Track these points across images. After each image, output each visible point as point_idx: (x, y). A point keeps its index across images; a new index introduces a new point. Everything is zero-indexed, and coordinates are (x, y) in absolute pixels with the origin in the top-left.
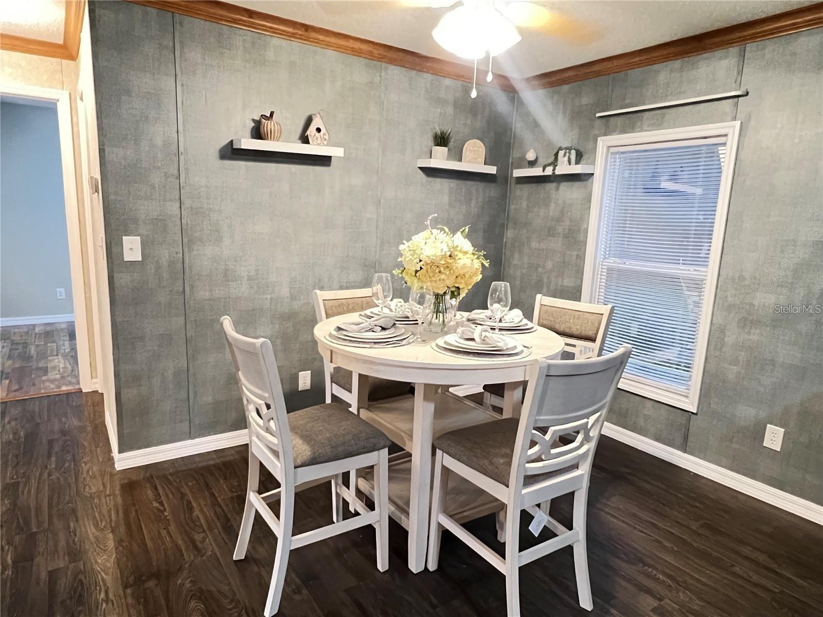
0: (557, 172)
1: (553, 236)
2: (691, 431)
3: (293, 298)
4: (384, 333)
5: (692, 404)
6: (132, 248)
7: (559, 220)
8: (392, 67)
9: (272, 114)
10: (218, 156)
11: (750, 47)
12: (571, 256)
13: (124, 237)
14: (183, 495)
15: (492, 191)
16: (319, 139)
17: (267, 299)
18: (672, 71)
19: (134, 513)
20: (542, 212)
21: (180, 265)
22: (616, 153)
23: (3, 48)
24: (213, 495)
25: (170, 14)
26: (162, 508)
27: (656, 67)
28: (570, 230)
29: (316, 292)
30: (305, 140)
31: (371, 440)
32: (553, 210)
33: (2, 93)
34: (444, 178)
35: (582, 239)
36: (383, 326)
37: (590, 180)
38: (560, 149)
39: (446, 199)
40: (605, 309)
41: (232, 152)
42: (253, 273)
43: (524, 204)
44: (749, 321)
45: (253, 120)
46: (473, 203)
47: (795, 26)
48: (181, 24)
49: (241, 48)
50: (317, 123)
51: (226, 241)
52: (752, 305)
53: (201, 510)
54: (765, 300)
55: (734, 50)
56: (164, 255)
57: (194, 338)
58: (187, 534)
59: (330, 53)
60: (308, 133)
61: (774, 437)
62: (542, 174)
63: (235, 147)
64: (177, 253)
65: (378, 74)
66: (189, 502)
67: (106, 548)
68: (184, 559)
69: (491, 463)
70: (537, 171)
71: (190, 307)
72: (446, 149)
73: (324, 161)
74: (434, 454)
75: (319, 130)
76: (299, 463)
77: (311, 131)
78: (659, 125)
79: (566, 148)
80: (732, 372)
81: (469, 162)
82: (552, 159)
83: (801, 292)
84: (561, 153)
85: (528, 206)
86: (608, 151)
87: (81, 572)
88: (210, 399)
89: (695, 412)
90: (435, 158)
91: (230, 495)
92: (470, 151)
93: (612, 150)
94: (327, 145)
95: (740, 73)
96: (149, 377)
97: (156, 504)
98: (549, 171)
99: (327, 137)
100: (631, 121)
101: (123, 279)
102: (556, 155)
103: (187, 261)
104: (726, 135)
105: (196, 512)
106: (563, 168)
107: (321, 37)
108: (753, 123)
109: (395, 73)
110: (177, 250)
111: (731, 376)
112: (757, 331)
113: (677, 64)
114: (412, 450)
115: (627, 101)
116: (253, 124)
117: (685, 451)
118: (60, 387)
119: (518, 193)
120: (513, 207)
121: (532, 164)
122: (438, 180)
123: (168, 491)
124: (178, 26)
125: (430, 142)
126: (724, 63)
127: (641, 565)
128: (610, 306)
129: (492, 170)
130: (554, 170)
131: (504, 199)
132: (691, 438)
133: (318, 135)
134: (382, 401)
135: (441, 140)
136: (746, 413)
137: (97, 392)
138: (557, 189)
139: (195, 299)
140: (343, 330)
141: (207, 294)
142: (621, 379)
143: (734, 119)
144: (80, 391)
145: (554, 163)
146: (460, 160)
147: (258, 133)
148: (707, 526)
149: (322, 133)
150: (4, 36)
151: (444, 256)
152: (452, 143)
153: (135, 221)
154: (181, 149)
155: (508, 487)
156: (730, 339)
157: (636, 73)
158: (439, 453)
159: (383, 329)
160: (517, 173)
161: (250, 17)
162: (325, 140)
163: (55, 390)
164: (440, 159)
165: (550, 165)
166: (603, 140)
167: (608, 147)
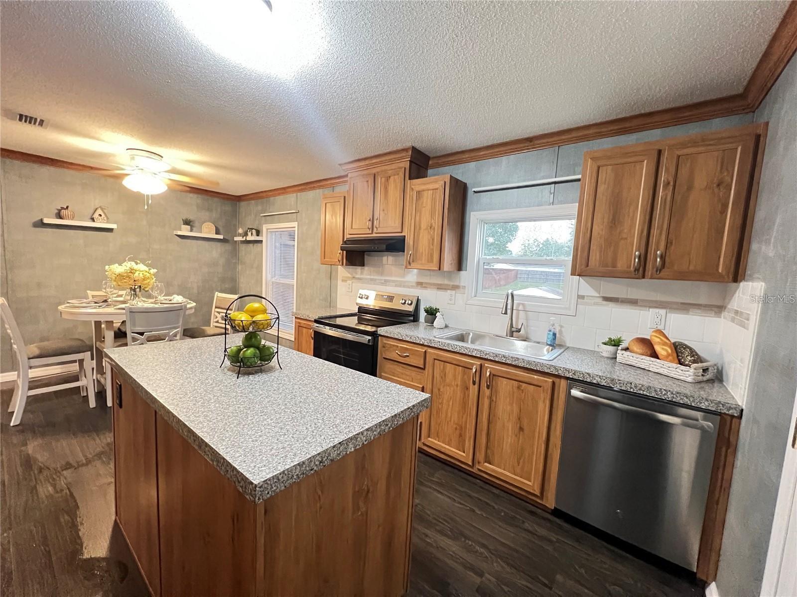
0: (248, 239)
9: (67, 207)
10: (32, 226)
11: (298, 194)
12: (259, 277)
15: (225, 246)
16: (101, 219)
18: (281, 200)
22: (270, 232)
27: (277, 197)
30: (93, 220)
37: (262, 243)
45: (56, 209)
50: (98, 212)
60: (94, 217)
63: (44, 222)
72: (190, 227)
73: (108, 230)
75: (100, 216)
77: (96, 216)
81: (206, 233)
86: (267, 231)
90: (184, 231)
92: (206, 228)
94: (108, 223)
95: (297, 203)
99: (107, 219)
104: (295, 227)
106: (249, 238)
108: (301, 223)
112: (307, 305)
113: (282, 197)
115: (270, 210)
116: (55, 212)
119: (241, 248)
122: (189, 241)
129: (221, 237)
130: (246, 238)
135: (187, 222)
139: (16, 297)
141: (25, 294)
143: (297, 221)
145: (246, 235)
146: (201, 233)
147: (59, 216)
149: (103, 217)
152: (194, 225)
157: (272, 199)
160: (236, 239)
162: (105, 220)
164: (187, 231)
166: (265, 226)
167: (267, 229)
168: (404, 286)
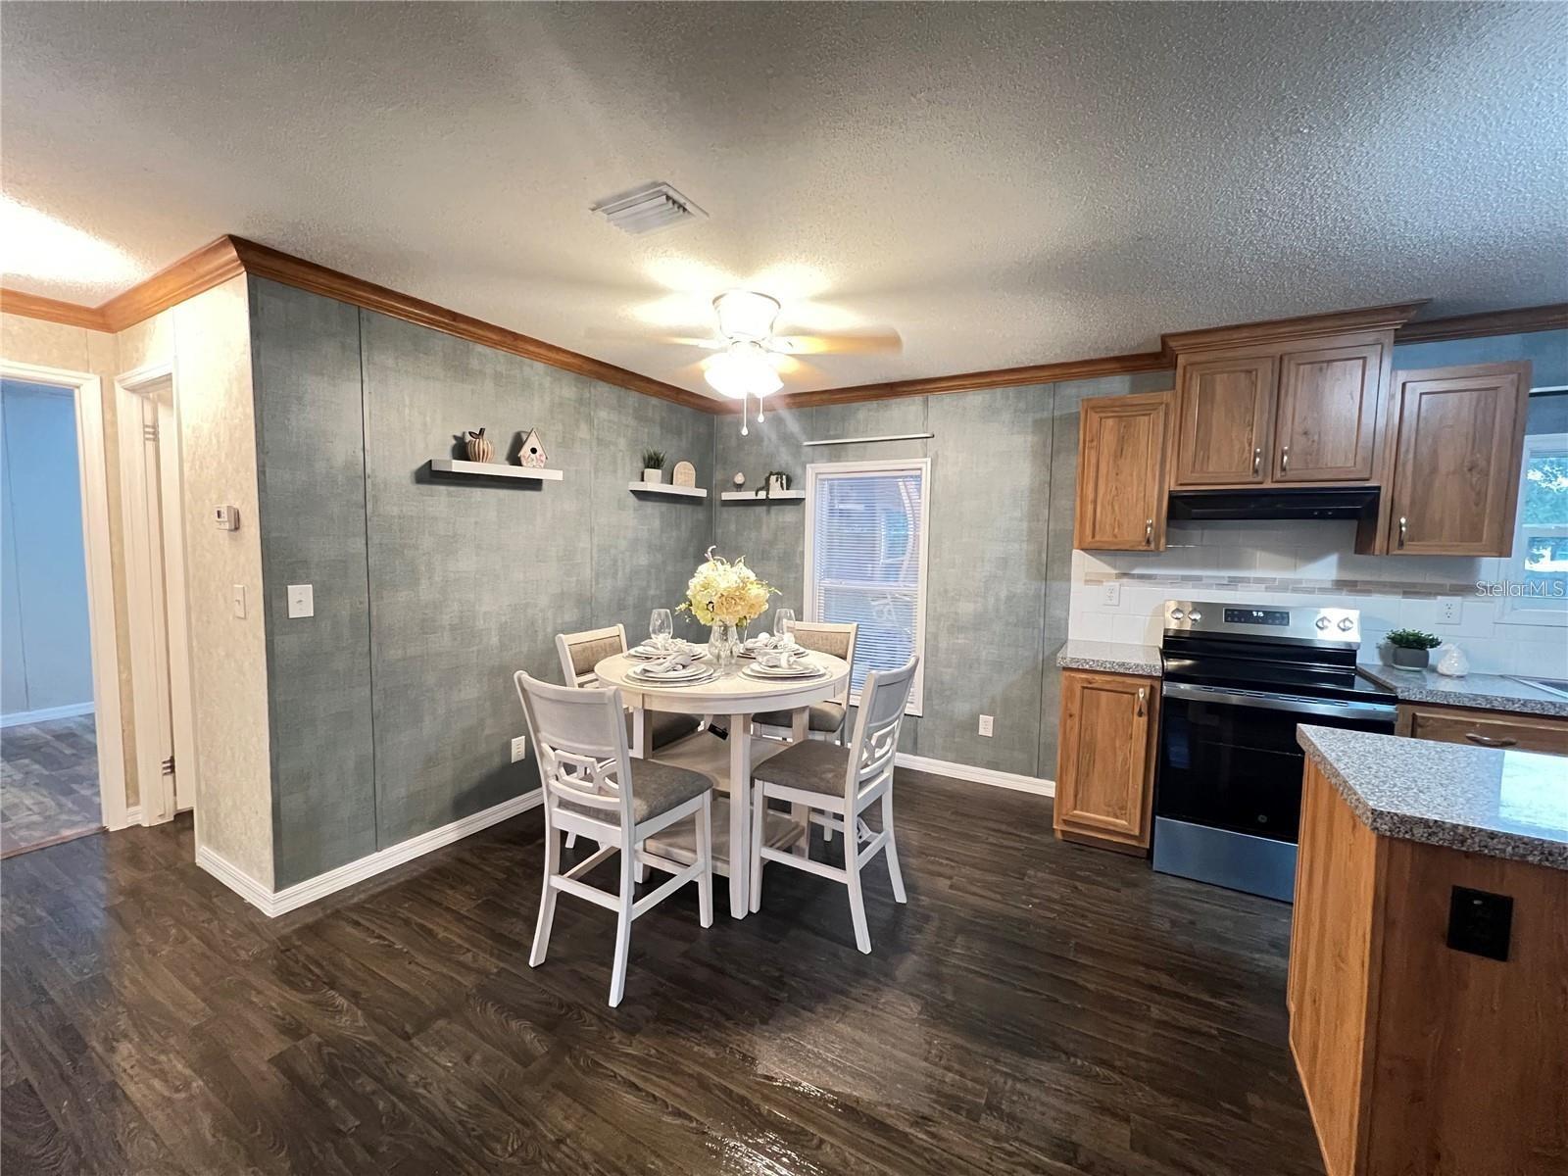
0: (771, 497)
1: (768, 559)
2: (919, 734)
3: (503, 647)
4: (684, 671)
5: (918, 709)
6: (301, 601)
7: (772, 543)
8: (601, 383)
9: (482, 431)
10: (414, 479)
11: (931, 398)
12: (789, 578)
13: (289, 587)
14: (407, 922)
15: (700, 514)
16: (534, 460)
17: (473, 652)
18: (869, 410)
19: (348, 960)
20: (753, 535)
21: (364, 619)
22: (824, 480)
23: (5, 310)
24: (448, 909)
25: (354, 311)
26: (386, 943)
27: (855, 405)
28: (785, 553)
29: (560, 637)
30: (516, 462)
31: (697, 783)
32: (766, 534)
33: (3, 376)
34: (656, 501)
35: (798, 561)
36: (684, 663)
37: (802, 505)
38: (771, 474)
39: (657, 523)
40: (851, 628)
41: (429, 475)
42: (456, 621)
43: (733, 527)
44: (956, 628)
45: (455, 437)
46: (683, 527)
47: (964, 387)
48: (368, 320)
49: (441, 354)
50: (532, 442)
51: (424, 583)
52: (956, 613)
53: (446, 929)
54: (967, 608)
55: (918, 399)
56: (344, 607)
57: (382, 712)
58: (449, 960)
59: (539, 366)
60: (521, 453)
61: (986, 726)
62: (754, 498)
63: (434, 468)
64: (361, 603)
65: (586, 390)
66: (422, 927)
67: (340, 1008)
68: (465, 986)
69: (822, 779)
70: (750, 495)
71: (377, 672)
72: (660, 471)
73: (535, 484)
74: (752, 785)
75: (534, 451)
76: (639, 820)
77: (525, 452)
78: (862, 458)
79: (777, 474)
80: (947, 673)
81: (681, 484)
82: (763, 483)
83: (991, 601)
84: (773, 478)
85: (737, 530)
86: (816, 477)
87: (320, 1045)
88: (403, 792)
89: (921, 715)
90: (649, 480)
91: (473, 904)
92: (681, 473)
93: (820, 477)
94: (545, 468)
95: (926, 418)
96: (321, 774)
97: (372, 941)
98: (762, 495)
99: (544, 458)
100: (836, 452)
101: (287, 643)
102: (768, 480)
103: (374, 613)
104: (920, 469)
105: (442, 934)
106: (777, 493)
107: (532, 348)
108: (940, 460)
109: (603, 390)
110: (362, 600)
111: (947, 678)
112: (963, 636)
113: (874, 404)
114: (729, 788)
115: (832, 433)
116: (454, 442)
117: (916, 754)
118: (57, 833)
119: (725, 515)
120: (719, 531)
121: (739, 487)
122: (649, 504)
123: (379, 922)
124: (364, 323)
125: (641, 465)
126: (913, 408)
127: (924, 856)
128: (855, 624)
129: (702, 493)
130: (768, 494)
131: (710, 522)
132: (919, 741)
133: (533, 455)
134: (661, 749)
135: (654, 462)
136: (961, 708)
137: (139, 826)
138: (768, 512)
139: (384, 661)
140: (648, 671)
141: (400, 652)
142: (851, 696)
143: (925, 456)
144: (104, 831)
145: (767, 487)
146: (671, 483)
147: (462, 451)
148: (956, 813)
149: (537, 454)
150: (6, 293)
151: (738, 588)
152: (665, 465)
153: (305, 563)
154: (368, 471)
155: (843, 797)
156: (943, 645)
157: (837, 408)
158: (757, 783)
159: (684, 667)
160: (726, 496)
161: (454, 320)
162: (542, 461)
163: (48, 839)
164: (654, 482)
165: (761, 489)
166: (811, 468)
167: (817, 474)
168: (1295, 590)
